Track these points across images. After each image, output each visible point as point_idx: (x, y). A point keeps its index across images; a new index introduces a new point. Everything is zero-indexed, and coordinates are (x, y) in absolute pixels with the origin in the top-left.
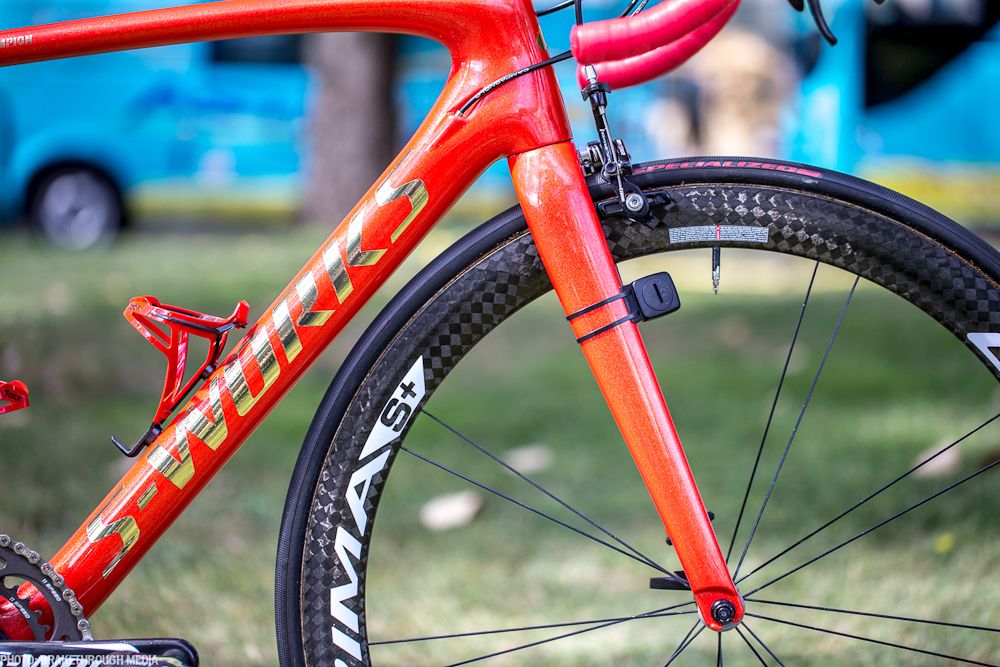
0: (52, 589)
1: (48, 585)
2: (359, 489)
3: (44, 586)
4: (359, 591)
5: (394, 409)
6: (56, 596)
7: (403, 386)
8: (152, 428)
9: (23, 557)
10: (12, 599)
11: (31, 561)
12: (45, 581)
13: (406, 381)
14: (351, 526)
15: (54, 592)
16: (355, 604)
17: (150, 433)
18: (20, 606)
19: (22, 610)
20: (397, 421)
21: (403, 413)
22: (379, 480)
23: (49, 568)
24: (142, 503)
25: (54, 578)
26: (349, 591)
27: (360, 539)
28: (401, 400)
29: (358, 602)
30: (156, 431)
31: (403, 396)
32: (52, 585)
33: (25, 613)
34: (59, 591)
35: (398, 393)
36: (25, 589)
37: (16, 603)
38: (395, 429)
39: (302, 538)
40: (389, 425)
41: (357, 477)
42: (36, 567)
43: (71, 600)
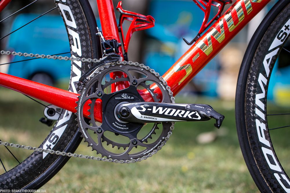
0: (163, 86)
1: (161, 85)
2: (268, 60)
3: (160, 84)
4: (265, 96)
5: (282, 34)
6: (164, 88)
7: (285, 26)
8: (197, 36)
9: (154, 74)
10: (148, 89)
11: (156, 75)
12: (160, 83)
13: (286, 24)
14: (264, 73)
15: (163, 87)
16: (264, 100)
17: (197, 37)
18: (151, 92)
19: (151, 93)
20: (282, 38)
21: (284, 35)
22: (275, 58)
23: (162, 78)
24: (194, 59)
25: (164, 82)
26: (262, 96)
27: (267, 78)
28: (284, 31)
29: (265, 100)
30: (199, 37)
31: (285, 30)
32: (163, 85)
33: (152, 94)
34: (165, 87)
35: (283, 28)
36: (153, 86)
37: (149, 90)
38: (282, 41)
39: (247, 76)
40: (279, 39)
41: (267, 57)
42: (158, 78)
43: (169, 90)
